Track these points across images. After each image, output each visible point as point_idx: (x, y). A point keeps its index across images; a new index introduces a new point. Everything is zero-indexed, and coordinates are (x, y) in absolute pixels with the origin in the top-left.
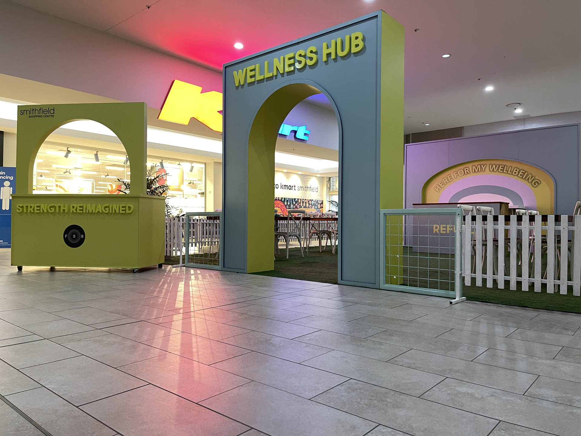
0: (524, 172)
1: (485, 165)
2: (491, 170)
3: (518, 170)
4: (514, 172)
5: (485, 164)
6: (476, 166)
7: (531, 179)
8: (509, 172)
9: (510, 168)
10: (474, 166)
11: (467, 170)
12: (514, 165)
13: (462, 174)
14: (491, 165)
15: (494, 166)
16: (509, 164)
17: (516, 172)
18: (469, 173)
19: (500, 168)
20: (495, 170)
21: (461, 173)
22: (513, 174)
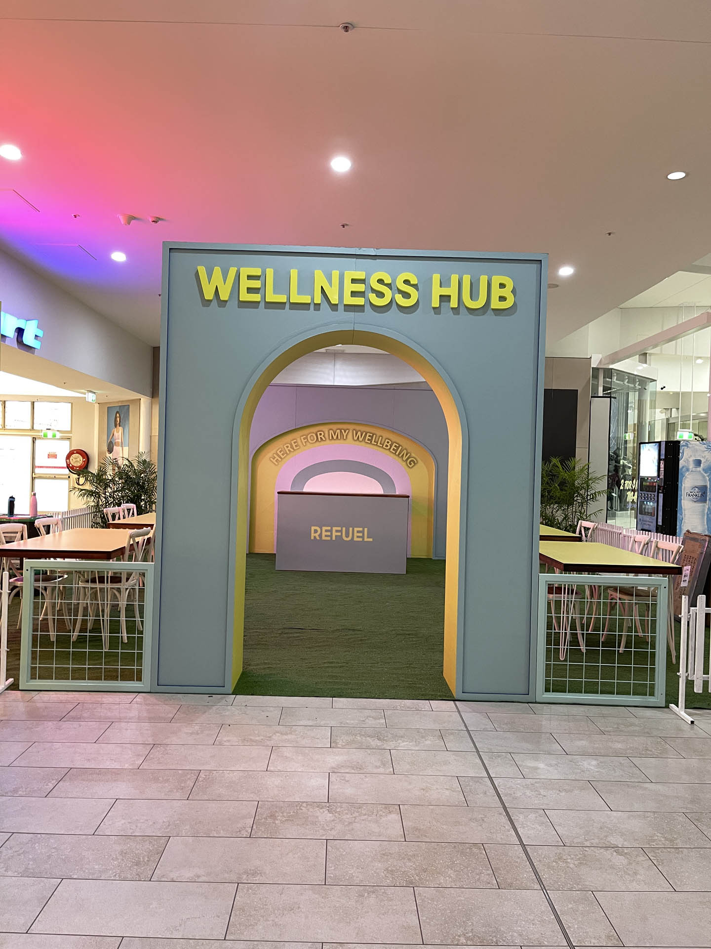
0: (398, 445)
1: (347, 431)
2: (356, 438)
3: (390, 443)
4: (385, 445)
5: (347, 429)
6: (335, 430)
7: (406, 456)
8: (379, 444)
9: (381, 438)
10: (331, 429)
11: (321, 434)
12: (386, 435)
13: (314, 441)
14: (354, 432)
15: (359, 433)
16: (378, 432)
17: (387, 444)
18: (324, 439)
19: (367, 437)
20: (361, 439)
21: (312, 438)
22: (384, 447)
